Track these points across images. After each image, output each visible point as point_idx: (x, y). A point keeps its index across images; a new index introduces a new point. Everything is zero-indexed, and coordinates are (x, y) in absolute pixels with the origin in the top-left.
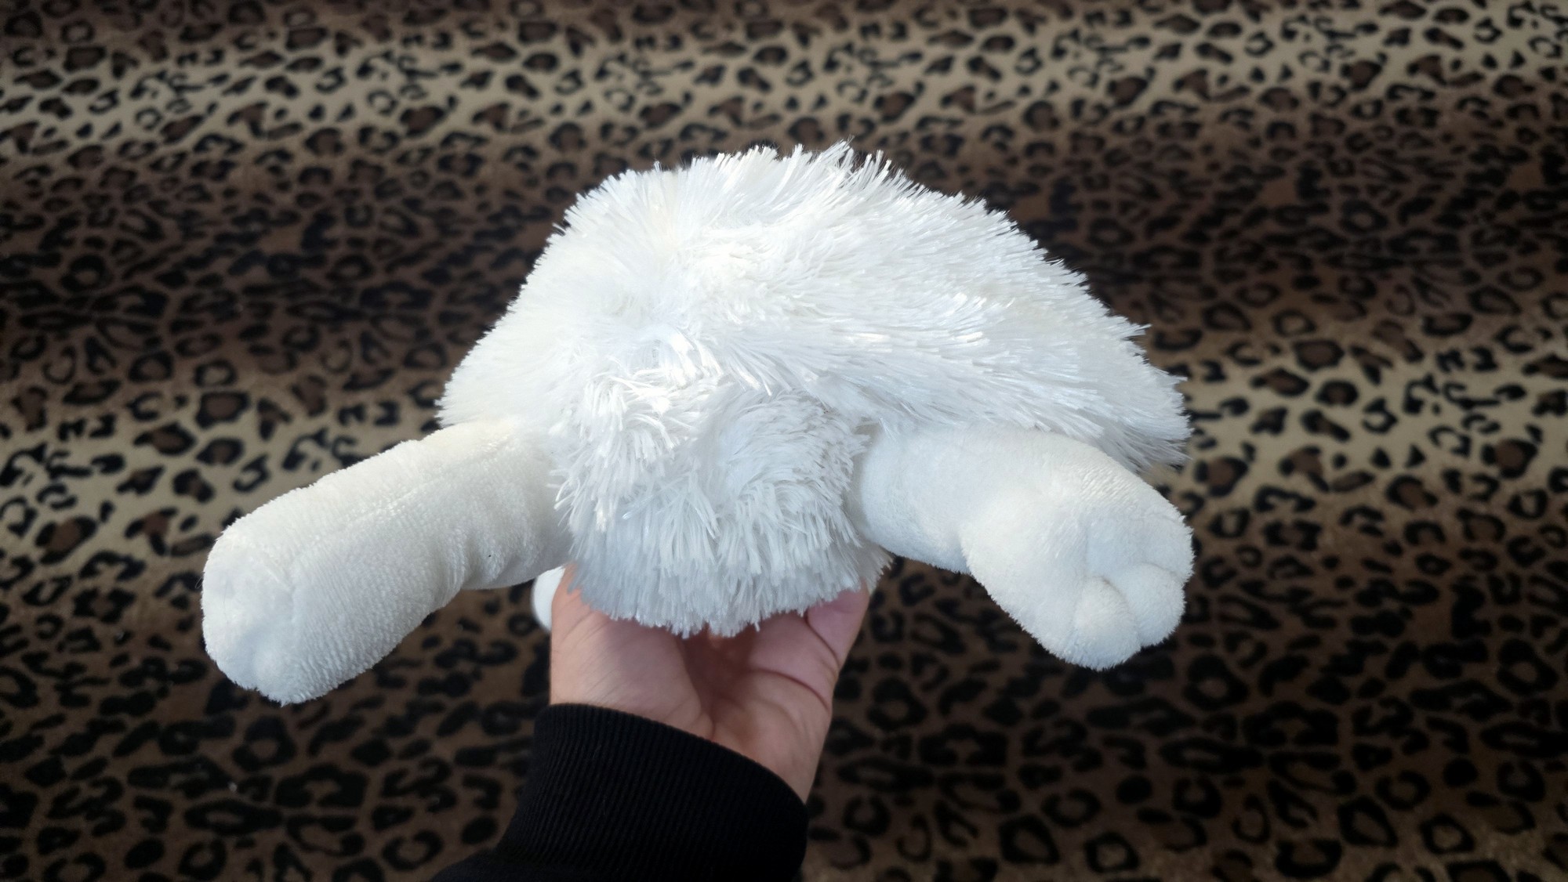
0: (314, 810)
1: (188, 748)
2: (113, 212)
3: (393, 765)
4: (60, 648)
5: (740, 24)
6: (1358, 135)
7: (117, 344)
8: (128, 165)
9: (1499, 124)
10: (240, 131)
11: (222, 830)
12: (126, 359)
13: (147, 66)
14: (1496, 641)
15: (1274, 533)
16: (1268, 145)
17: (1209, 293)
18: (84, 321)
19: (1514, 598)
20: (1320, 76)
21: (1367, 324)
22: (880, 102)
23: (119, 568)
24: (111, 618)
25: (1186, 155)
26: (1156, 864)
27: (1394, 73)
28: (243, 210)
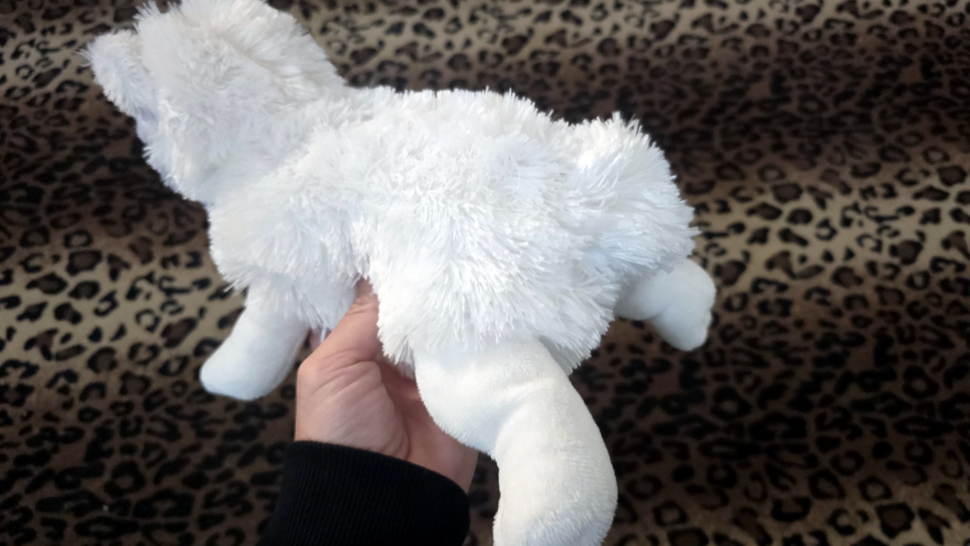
0: (160, 519)
1: (75, 484)
2: (4, 135)
3: (209, 488)
6: (807, 52)
7: (11, 223)
8: (12, 104)
9: (893, 42)
10: (85, 78)
11: (100, 536)
12: (18, 232)
13: (22, 37)
14: (901, 367)
15: (764, 307)
16: (752, 61)
19: (911, 340)
20: (783, 15)
21: (817, 172)
22: (506, 42)
23: (21, 370)
24: (18, 403)
25: (701, 69)
26: (698, 519)
27: (828, 11)
28: (91, 130)
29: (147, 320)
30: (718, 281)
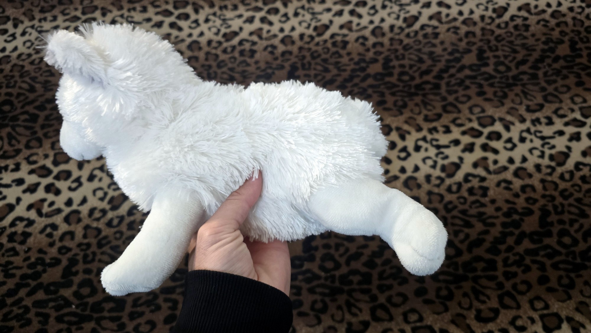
0: (106, 314)
1: (56, 292)
2: (16, 82)
3: (136, 295)
4: (3, 255)
6: (500, 36)
7: (20, 135)
8: (21, 63)
9: (553, 29)
11: (70, 323)
12: (24, 140)
13: (27, 23)
14: (555, 230)
15: (471, 191)
16: (465, 41)
17: (444, 99)
18: (7, 126)
19: (562, 212)
20: (485, 13)
21: (504, 109)
22: (316, 28)
23: (25, 223)
24: (23, 243)
25: (434, 45)
26: (430, 320)
27: (512, 11)
29: (100, 194)
30: (443, 175)
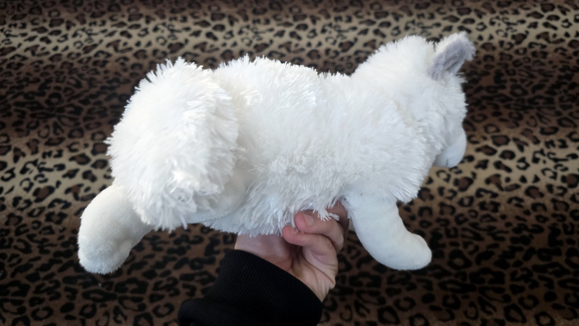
0: (128, 294)
2: (65, 77)
3: (158, 279)
4: (40, 233)
5: (291, 16)
6: (517, 61)
7: (64, 125)
8: (71, 61)
9: (570, 58)
10: (111, 50)
11: (95, 300)
12: (67, 130)
13: (79, 26)
14: (564, 249)
15: (482, 205)
16: (484, 64)
18: (53, 116)
19: (572, 232)
20: (504, 39)
21: (519, 130)
22: (341, 45)
23: (62, 205)
24: (59, 222)
27: (531, 38)
28: (111, 78)
30: (456, 188)
